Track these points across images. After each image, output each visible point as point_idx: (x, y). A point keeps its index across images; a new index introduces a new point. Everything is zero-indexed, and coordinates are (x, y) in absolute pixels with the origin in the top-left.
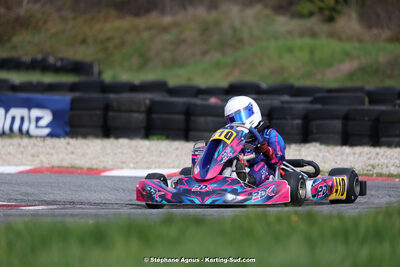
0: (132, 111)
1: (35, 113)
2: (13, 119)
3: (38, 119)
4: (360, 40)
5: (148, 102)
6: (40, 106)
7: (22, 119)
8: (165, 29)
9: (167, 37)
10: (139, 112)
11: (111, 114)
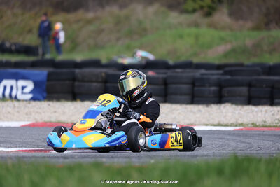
0: (92, 81)
1: (21, 83)
2: (5, 87)
3: (23, 88)
4: (231, 30)
5: (103, 75)
6: (24, 78)
7: (12, 88)
8: (89, 22)
9: (92, 28)
10: (97, 81)
11: (76, 83)
